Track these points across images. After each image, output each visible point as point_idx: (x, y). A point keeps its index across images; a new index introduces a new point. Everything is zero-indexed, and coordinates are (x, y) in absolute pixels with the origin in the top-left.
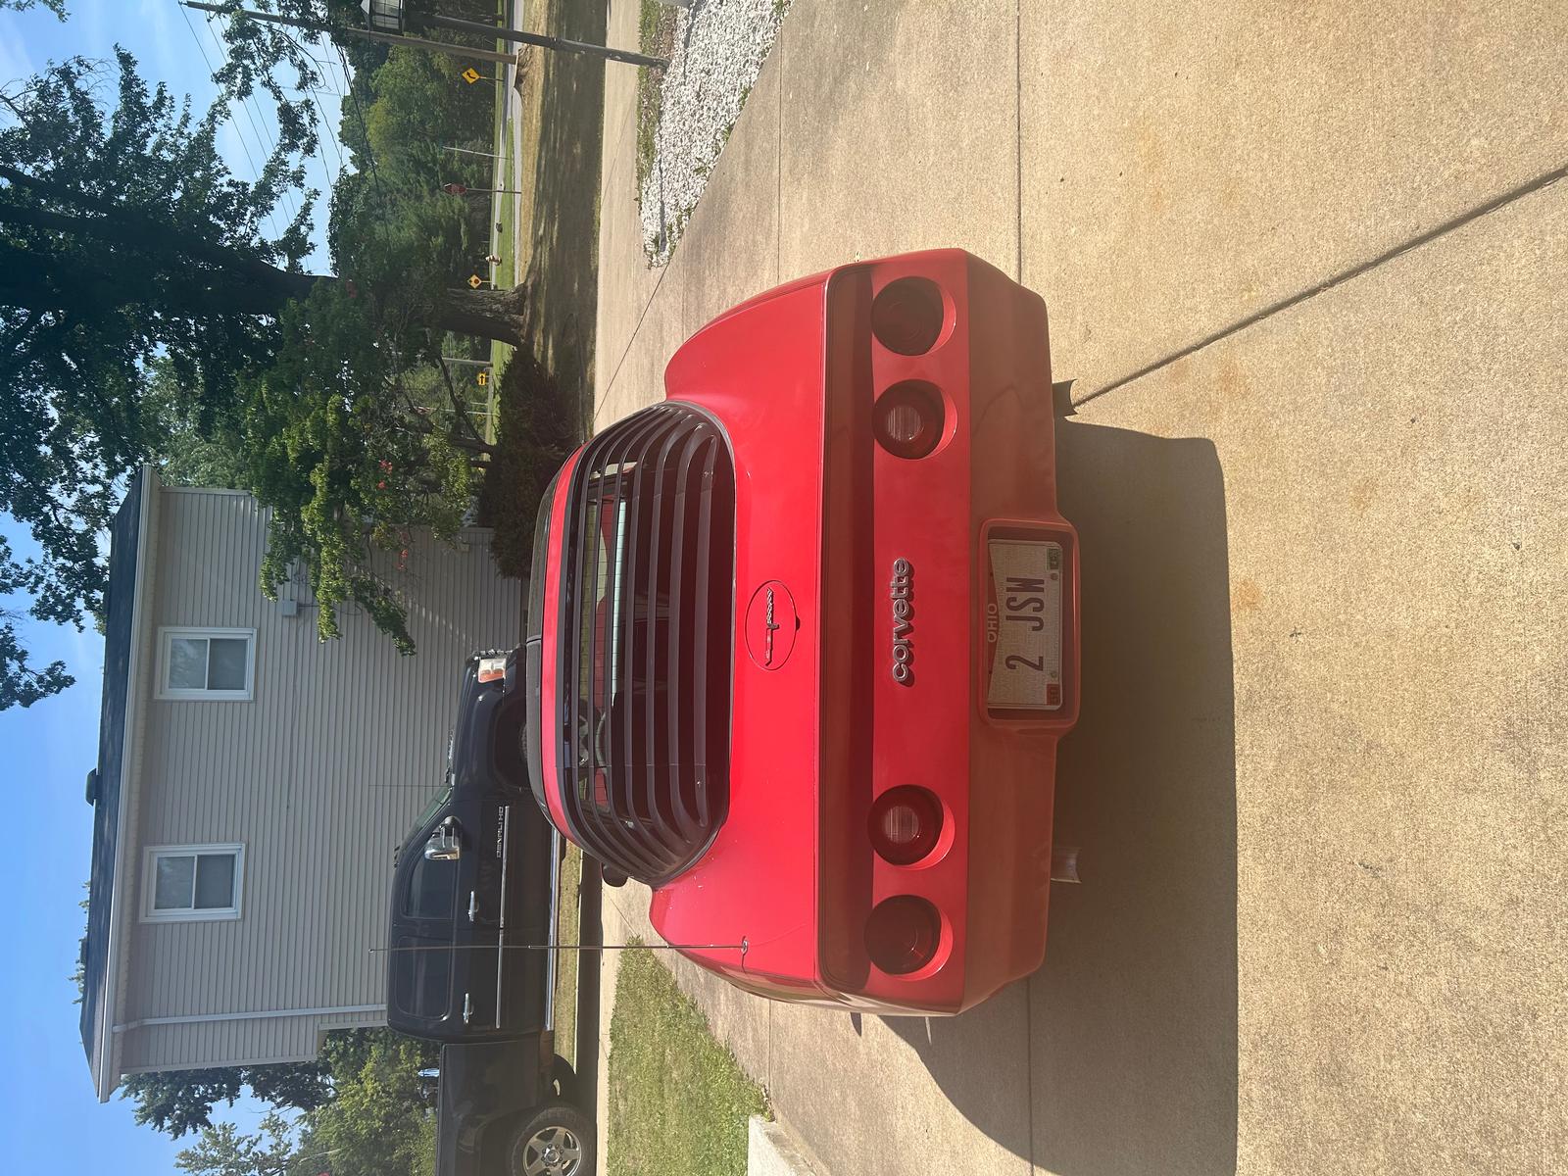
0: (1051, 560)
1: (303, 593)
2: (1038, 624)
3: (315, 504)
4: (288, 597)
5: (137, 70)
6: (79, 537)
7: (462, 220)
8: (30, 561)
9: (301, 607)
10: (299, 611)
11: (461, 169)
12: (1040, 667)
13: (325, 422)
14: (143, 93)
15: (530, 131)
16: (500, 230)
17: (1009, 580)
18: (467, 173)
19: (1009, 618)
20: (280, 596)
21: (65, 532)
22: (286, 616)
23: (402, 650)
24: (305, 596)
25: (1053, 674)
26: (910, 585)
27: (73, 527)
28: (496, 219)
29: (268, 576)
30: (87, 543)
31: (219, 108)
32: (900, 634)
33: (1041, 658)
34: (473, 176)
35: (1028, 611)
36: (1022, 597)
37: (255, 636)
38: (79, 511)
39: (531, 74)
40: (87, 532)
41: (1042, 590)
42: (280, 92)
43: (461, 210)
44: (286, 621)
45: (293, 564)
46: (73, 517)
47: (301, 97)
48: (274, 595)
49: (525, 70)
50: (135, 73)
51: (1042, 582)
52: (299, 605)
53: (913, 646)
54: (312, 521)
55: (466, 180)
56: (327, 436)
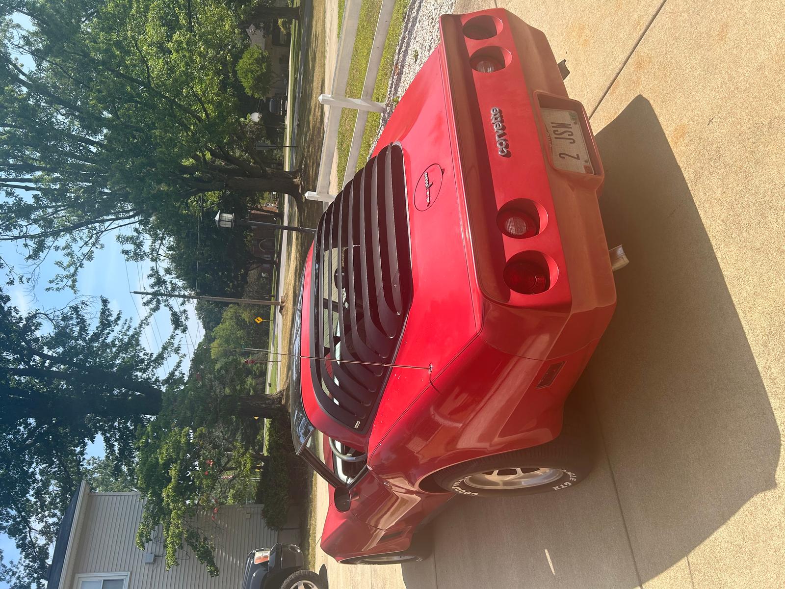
0: (572, 116)
1: (158, 549)
2: (572, 141)
3: (170, 486)
4: (149, 551)
5: (109, 306)
6: (40, 548)
7: (251, 389)
8: (12, 562)
9: (156, 557)
10: (155, 560)
11: (252, 367)
12: (578, 158)
13: (180, 442)
14: (111, 315)
15: (286, 330)
16: (270, 386)
17: (552, 123)
18: (255, 368)
19: (556, 138)
20: (146, 548)
21: (33, 545)
22: (147, 563)
23: (211, 572)
24: (159, 550)
25: (586, 161)
26: (501, 116)
27: (38, 542)
28: (269, 381)
29: (141, 535)
30: (43, 551)
31: (144, 322)
32: (500, 136)
33: (578, 155)
34: (257, 369)
35: (566, 135)
36: (561, 130)
37: (129, 576)
38: (43, 533)
39: (287, 305)
40: (45, 545)
41: (571, 128)
42: (172, 308)
43: (251, 385)
44: (147, 566)
45: (154, 531)
46: (38, 536)
47: (182, 308)
48: (143, 547)
49: (284, 304)
50: (108, 307)
51: (570, 125)
52: (155, 556)
53: (507, 141)
54: (168, 496)
55: (254, 371)
56: (180, 450)
